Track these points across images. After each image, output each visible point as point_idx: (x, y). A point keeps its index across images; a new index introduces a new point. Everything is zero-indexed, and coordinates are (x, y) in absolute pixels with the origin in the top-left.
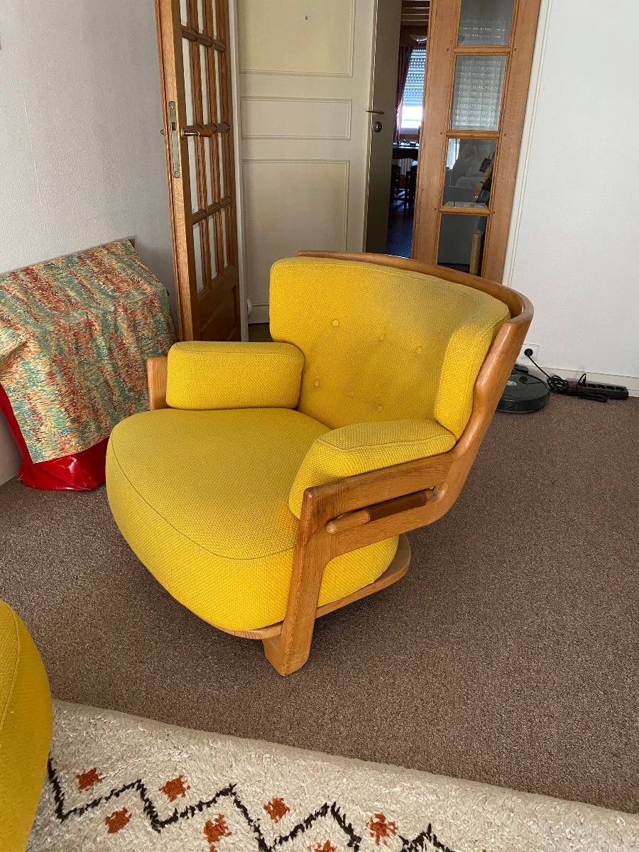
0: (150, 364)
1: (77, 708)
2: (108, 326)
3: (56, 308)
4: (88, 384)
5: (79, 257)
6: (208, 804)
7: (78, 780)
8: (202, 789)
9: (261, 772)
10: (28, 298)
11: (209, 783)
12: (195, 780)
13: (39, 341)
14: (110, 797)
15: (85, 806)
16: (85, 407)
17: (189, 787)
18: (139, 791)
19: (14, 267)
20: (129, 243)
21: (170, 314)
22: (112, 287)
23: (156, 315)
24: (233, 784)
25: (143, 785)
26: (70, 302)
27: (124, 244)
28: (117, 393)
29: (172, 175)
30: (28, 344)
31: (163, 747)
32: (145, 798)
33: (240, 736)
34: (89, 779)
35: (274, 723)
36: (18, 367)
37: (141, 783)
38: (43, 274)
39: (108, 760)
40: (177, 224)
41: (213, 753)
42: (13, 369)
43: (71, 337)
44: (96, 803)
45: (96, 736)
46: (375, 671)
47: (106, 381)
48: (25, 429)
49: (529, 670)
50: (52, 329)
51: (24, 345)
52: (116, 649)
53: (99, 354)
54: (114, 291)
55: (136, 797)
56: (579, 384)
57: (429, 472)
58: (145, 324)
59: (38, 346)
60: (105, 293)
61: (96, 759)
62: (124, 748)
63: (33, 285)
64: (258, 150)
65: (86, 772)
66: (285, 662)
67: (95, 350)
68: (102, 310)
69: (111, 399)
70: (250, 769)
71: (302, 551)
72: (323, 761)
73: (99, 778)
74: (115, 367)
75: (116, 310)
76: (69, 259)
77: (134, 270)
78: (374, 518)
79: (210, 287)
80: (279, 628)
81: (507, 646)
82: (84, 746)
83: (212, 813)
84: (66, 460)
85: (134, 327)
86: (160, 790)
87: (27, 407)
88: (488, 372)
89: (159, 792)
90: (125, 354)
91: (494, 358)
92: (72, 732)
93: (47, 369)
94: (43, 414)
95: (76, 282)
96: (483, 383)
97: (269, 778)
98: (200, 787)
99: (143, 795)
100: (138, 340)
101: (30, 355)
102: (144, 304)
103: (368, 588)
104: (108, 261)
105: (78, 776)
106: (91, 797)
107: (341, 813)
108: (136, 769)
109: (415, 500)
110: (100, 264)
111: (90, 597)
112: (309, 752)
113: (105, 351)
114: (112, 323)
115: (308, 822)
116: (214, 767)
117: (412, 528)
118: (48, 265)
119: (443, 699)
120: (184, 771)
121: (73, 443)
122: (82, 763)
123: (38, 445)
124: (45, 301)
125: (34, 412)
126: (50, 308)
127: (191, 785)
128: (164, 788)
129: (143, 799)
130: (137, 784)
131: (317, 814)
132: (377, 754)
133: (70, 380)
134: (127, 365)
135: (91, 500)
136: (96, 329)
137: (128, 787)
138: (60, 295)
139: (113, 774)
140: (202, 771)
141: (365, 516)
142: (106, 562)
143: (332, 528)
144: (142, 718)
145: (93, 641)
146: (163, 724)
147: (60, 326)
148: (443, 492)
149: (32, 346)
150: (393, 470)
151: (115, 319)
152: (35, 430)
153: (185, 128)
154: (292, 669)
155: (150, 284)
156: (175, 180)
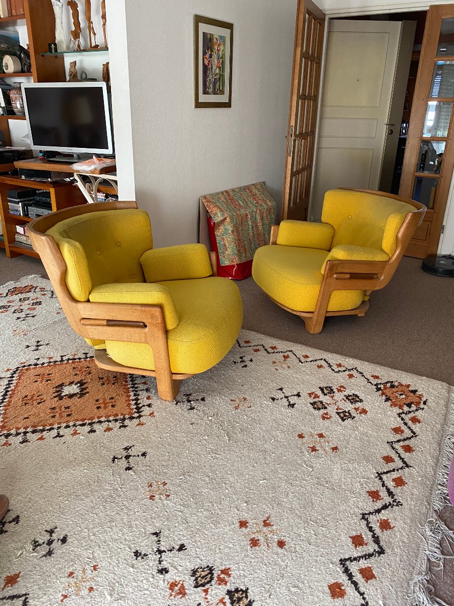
0: (272, 228)
2: (253, 217)
3: (235, 207)
4: (244, 238)
5: (244, 188)
6: (284, 352)
10: (227, 202)
11: (285, 349)
12: (280, 347)
13: (230, 218)
14: (254, 346)
16: (242, 247)
17: (278, 348)
18: (263, 347)
19: (222, 190)
20: (263, 184)
22: (255, 202)
23: (271, 215)
24: (292, 350)
26: (240, 205)
27: (261, 184)
28: (253, 245)
29: (288, 155)
31: (270, 340)
32: (265, 348)
33: (295, 343)
36: (222, 228)
37: (263, 345)
38: (231, 194)
39: (253, 339)
40: (287, 176)
42: (220, 228)
43: (240, 219)
45: (249, 335)
46: (346, 338)
47: (250, 239)
48: (220, 252)
50: (234, 214)
51: (225, 219)
53: (249, 228)
54: (256, 203)
57: (376, 266)
59: (230, 220)
60: (252, 204)
61: (249, 339)
62: (257, 338)
63: (228, 197)
64: (325, 143)
65: (246, 341)
66: (313, 327)
67: (247, 226)
68: (251, 210)
69: (251, 247)
70: (298, 348)
71: (324, 283)
73: (251, 342)
74: (254, 234)
75: (256, 211)
76: (240, 188)
77: (264, 195)
78: (351, 278)
79: (296, 205)
80: (312, 314)
82: (245, 336)
83: (286, 354)
84: (233, 266)
85: (262, 219)
87: (222, 243)
88: (402, 230)
90: (258, 230)
93: (232, 229)
94: (227, 246)
95: (242, 198)
97: (304, 351)
98: (282, 349)
100: (263, 225)
101: (227, 223)
102: (267, 210)
104: (255, 191)
106: (248, 345)
107: (327, 361)
110: (251, 192)
112: (319, 350)
113: (251, 227)
115: (316, 360)
116: (286, 346)
118: (233, 190)
120: (277, 345)
121: (236, 260)
122: (245, 339)
123: (224, 259)
124: (232, 204)
125: (225, 245)
128: (270, 347)
131: (319, 360)
133: (239, 235)
136: (249, 217)
137: (259, 345)
138: (237, 202)
139: (254, 342)
141: (348, 275)
143: (335, 276)
144: (263, 334)
146: (270, 337)
147: (237, 214)
148: (382, 277)
149: (228, 219)
150: (361, 262)
151: (256, 215)
152: (224, 253)
153: (296, 136)
154: (315, 332)
155: (270, 202)
156: (289, 157)
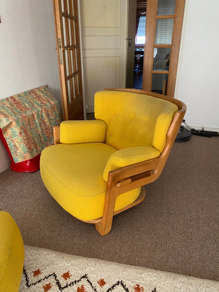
0: (54, 128)
1: (32, 248)
2: (40, 115)
3: (21, 110)
4: (33, 136)
5: (29, 92)
6: (78, 281)
7: (33, 273)
8: (76, 276)
9: (96, 270)
10: (12, 107)
11: (78, 274)
12: (73, 273)
13: (16, 122)
14: (44, 279)
15: (36, 282)
16: (32, 144)
17: (71, 275)
18: (54, 277)
19: (7, 96)
20: (46, 87)
21: (60, 111)
22: (40, 102)
23: (55, 111)
24: (86, 274)
25: (56, 275)
26: (26, 108)
27: (44, 87)
28: (43, 138)
29: (60, 64)
30: (13, 123)
31: (62, 261)
32: (56, 279)
33: (88, 257)
34: (37, 273)
35: (100, 252)
36: (9, 131)
37: (55, 274)
38: (17, 99)
39: (43, 266)
40: (62, 80)
41: (79, 263)
43: (27, 120)
44: (39, 281)
45: (39, 258)
46: (134, 234)
47: (39, 135)
48: (12, 151)
49: (188, 232)
50: (20, 117)
51: (11, 123)
52: (45, 227)
53: (36, 125)
54: (41, 103)
55: (53, 279)
56: (202, 131)
57: (151, 164)
58: (52, 114)
59: (16, 123)
60: (38, 104)
61: (39, 266)
62: (49, 262)
63: (14, 102)
64: (89, 53)
65: (36, 270)
66: (103, 231)
67: (35, 124)
68: (37, 110)
69: (41, 141)
70: (92, 269)
71: (108, 193)
72: (117, 266)
73: (41, 272)
74: (42, 129)
75: (42, 110)
76: (25, 93)
77: (47, 96)
78: (133, 181)
79: (74, 101)
80: (101, 219)
81: (179, 224)
82: (35, 261)
83: (80, 285)
84: (26, 162)
85: (48, 115)
86: (61, 276)
87: (12, 144)
88: (171, 129)
89: (61, 277)
90: (45, 125)
91: (173, 125)
92: (31, 256)
93: (19, 131)
94: (18, 146)
95: (28, 101)
96: (170, 133)
97: (99, 272)
98: (75, 275)
99: (56, 278)
100: (50, 120)
101: (13, 126)
102: (51, 108)
103: (131, 205)
104: (39, 93)
105: (33, 272)
106: (38, 279)
107: (124, 284)
108: (53, 269)
109: (147, 174)
110: (36, 94)
111: (36, 209)
112: (112, 262)
113: (38, 124)
114: (40, 114)
115: (113, 287)
116: (80, 268)
117: (146, 184)
118: (19, 96)
119: (158, 243)
120: (69, 270)
121: (28, 156)
122: (34, 267)
123: (17, 157)
124: (18, 108)
125: (15, 146)
126: (20, 110)
127: (72, 275)
128: (63, 276)
129: (56, 280)
130: (54, 274)
131: (116, 285)
132: (136, 263)
133: (27, 134)
134: (46, 129)
135: (35, 175)
136: (35, 117)
137: (50, 276)
138: (23, 105)
139: (45, 271)
140: (76, 270)
141: (130, 180)
142: (40, 197)
143: (118, 185)
144: (54, 251)
145: (37, 225)
146: (62, 253)
147: (23, 116)
148: (156, 171)
149: (14, 123)
150: (139, 164)
151: (42, 113)
152: (15, 152)
153: (64, 47)
154: (105, 234)
155: (53, 101)
156: (61, 65)
